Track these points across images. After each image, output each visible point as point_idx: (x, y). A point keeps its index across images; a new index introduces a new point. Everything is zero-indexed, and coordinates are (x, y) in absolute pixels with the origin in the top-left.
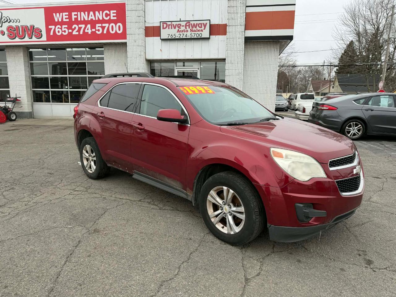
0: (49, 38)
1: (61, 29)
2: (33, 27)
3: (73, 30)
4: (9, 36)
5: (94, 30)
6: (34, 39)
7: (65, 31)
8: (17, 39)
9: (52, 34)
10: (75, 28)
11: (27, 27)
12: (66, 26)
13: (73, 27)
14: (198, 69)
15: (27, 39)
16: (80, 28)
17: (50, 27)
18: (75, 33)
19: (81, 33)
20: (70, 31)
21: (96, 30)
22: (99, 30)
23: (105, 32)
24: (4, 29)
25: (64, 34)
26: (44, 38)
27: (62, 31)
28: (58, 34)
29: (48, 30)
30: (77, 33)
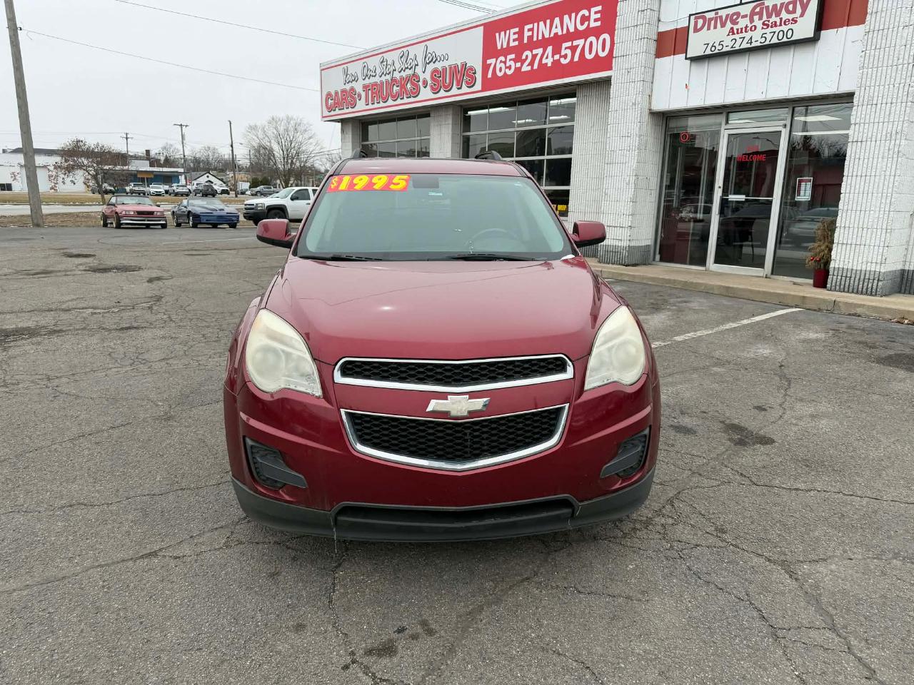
0: (486, 85)
1: (505, 63)
2: (464, 65)
3: (523, 62)
4: (432, 88)
5: (557, 57)
6: (465, 89)
7: (510, 68)
8: (442, 93)
9: (490, 75)
10: (527, 56)
11: (456, 66)
12: (513, 56)
13: (524, 57)
14: (785, 126)
15: (454, 91)
16: (534, 56)
17: (489, 62)
18: (526, 68)
19: (536, 66)
20: (518, 65)
21: (561, 57)
22: (565, 56)
23: (576, 59)
24: (428, 76)
25: (509, 72)
26: (478, 86)
27: (506, 68)
28: (500, 74)
29: (486, 68)
30: (529, 68)
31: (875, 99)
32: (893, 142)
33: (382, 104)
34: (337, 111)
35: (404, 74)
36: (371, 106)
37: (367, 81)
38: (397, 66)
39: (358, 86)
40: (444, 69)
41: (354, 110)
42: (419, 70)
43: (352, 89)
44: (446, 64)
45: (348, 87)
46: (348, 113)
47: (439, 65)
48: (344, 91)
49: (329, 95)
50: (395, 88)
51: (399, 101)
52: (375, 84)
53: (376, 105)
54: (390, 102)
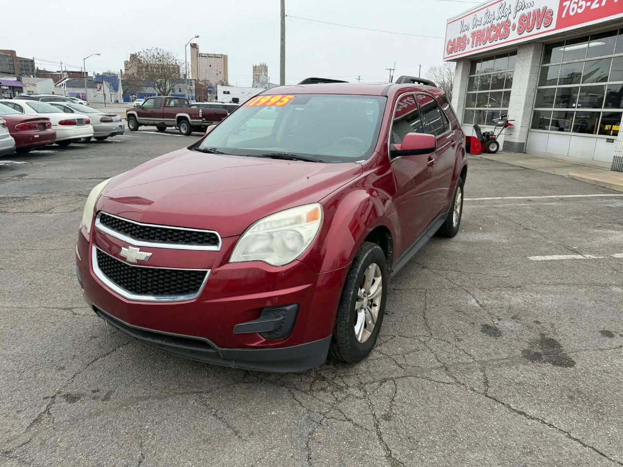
0: (560, 24)
1: (578, 3)
2: (545, 9)
4: (519, 30)
6: (543, 29)
7: (581, 7)
8: (525, 34)
9: (563, 16)
11: (538, 11)
15: (535, 31)
17: (564, 4)
18: (595, 6)
19: (603, 4)
20: (589, 4)
24: (516, 21)
25: (580, 11)
26: (553, 25)
27: (578, 7)
28: (572, 13)
29: (561, 8)
30: (598, 6)
33: (482, 46)
34: (454, 54)
35: (500, 21)
36: (475, 48)
37: (475, 29)
38: (496, 15)
39: (468, 34)
40: (529, 14)
41: (463, 52)
42: (511, 17)
43: (465, 36)
44: (531, 10)
45: (462, 35)
46: (460, 54)
47: (526, 12)
48: (459, 38)
49: (450, 41)
50: (493, 33)
51: (494, 43)
52: (480, 31)
53: (479, 47)
54: (488, 44)
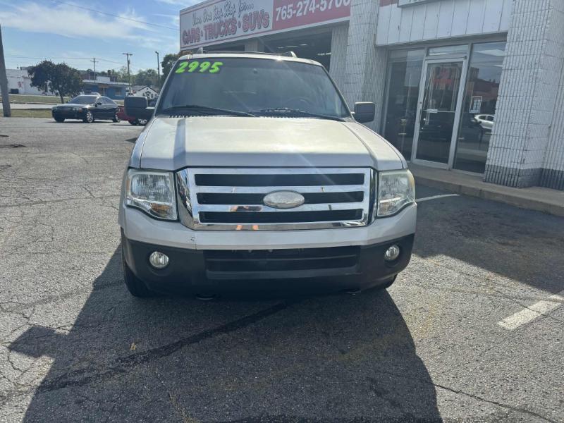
0: (276, 26)
1: (287, 10)
3: (297, 10)
4: (244, 29)
5: (318, 6)
6: (263, 29)
7: (289, 14)
8: (249, 31)
9: (277, 19)
10: (300, 6)
11: (257, 13)
12: (291, 5)
13: (298, 6)
14: (466, 57)
15: (257, 30)
16: (304, 6)
17: (277, 10)
18: (299, 14)
19: (305, 13)
20: (295, 12)
21: (321, 6)
22: (323, 6)
23: (330, 8)
24: (241, 20)
25: (289, 17)
26: (270, 27)
27: (287, 14)
28: (283, 18)
29: (275, 13)
30: (301, 14)
31: (521, 37)
32: (533, 70)
33: (214, 39)
34: (190, 44)
35: (228, 18)
36: (208, 41)
37: (207, 23)
38: (224, 12)
39: (201, 27)
40: (251, 14)
41: (198, 43)
42: (236, 15)
43: (198, 28)
44: (252, 11)
45: (195, 27)
46: (195, 45)
47: (248, 12)
48: (193, 30)
49: (185, 32)
50: (222, 28)
51: (224, 37)
52: (210, 25)
53: (211, 40)
54: (219, 38)
